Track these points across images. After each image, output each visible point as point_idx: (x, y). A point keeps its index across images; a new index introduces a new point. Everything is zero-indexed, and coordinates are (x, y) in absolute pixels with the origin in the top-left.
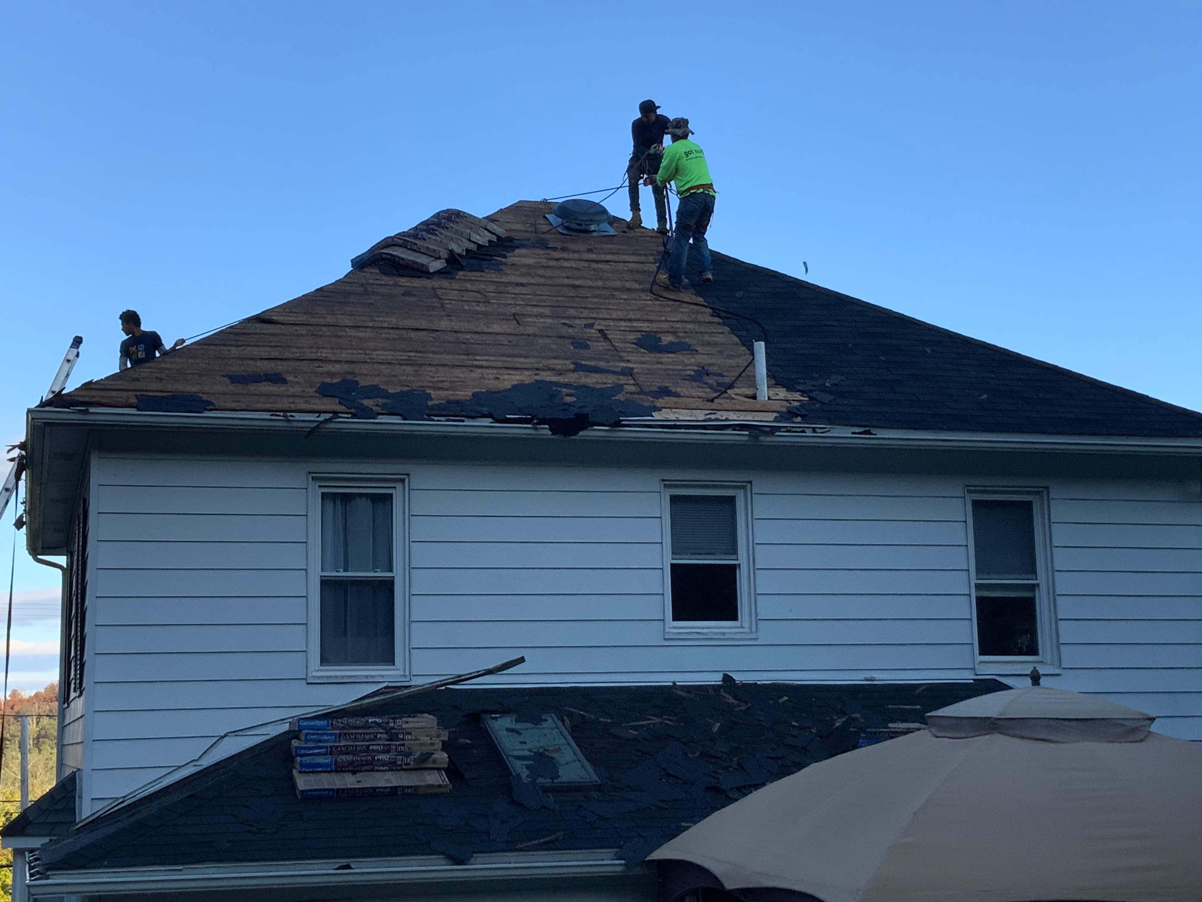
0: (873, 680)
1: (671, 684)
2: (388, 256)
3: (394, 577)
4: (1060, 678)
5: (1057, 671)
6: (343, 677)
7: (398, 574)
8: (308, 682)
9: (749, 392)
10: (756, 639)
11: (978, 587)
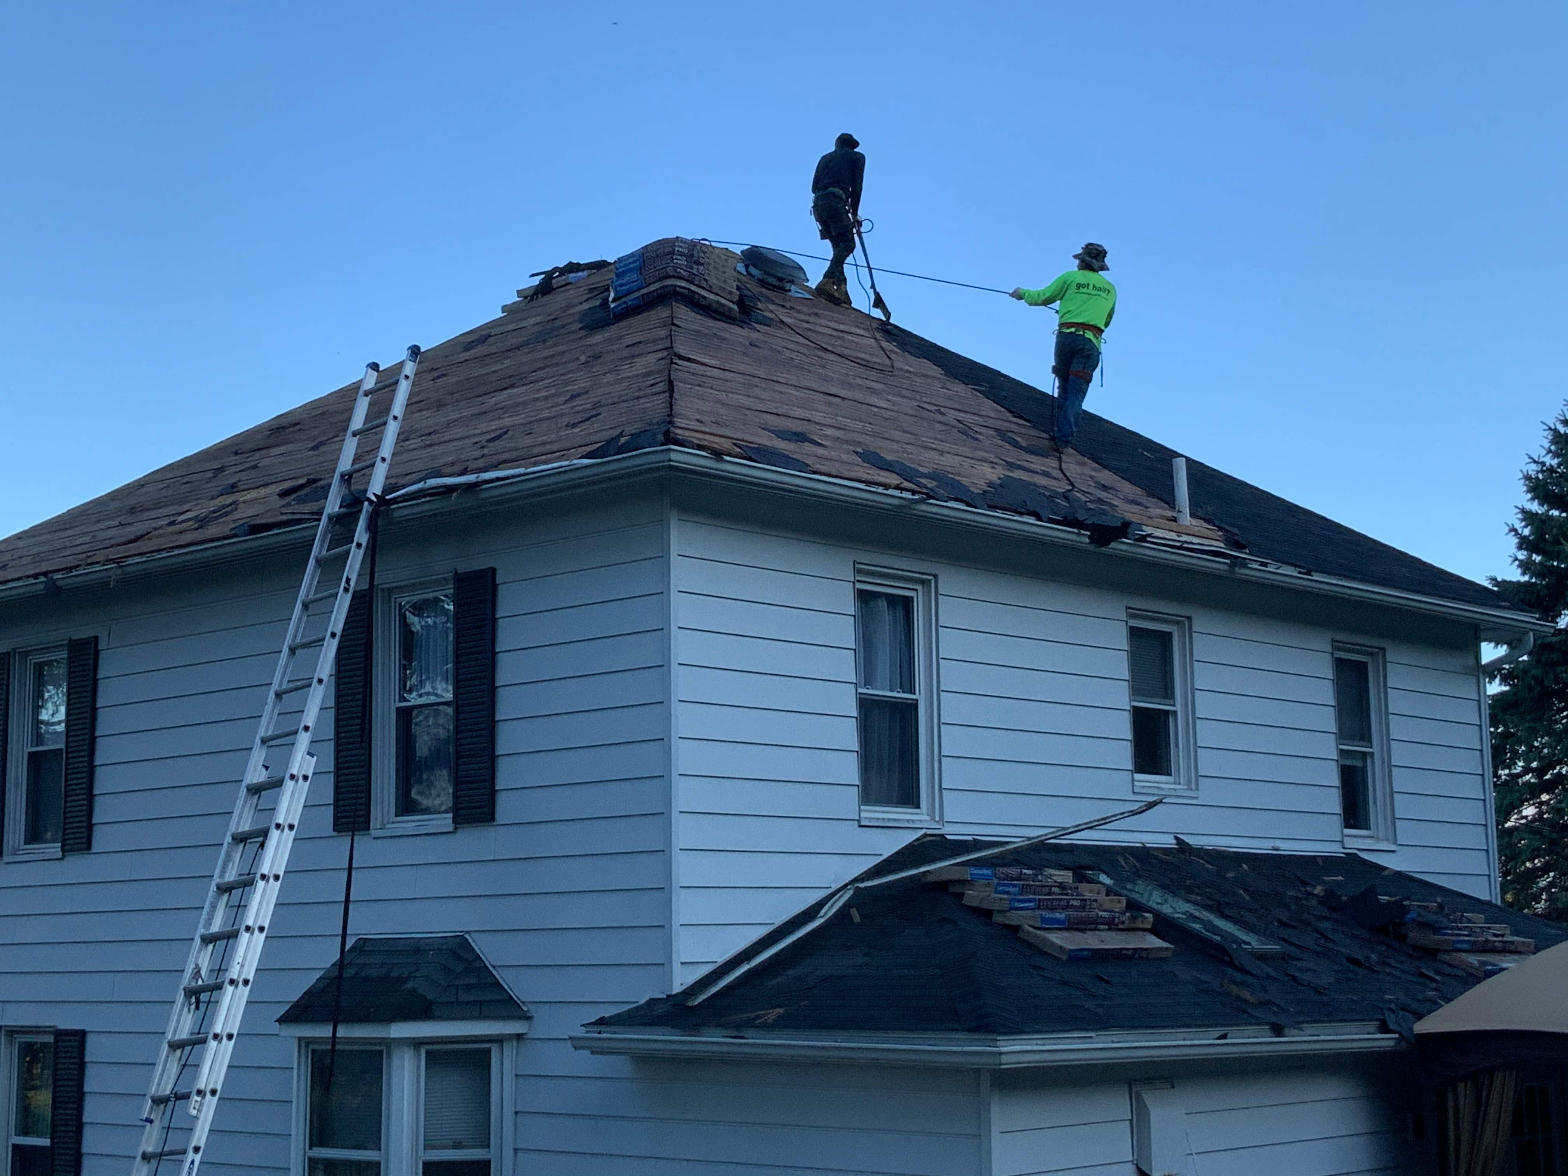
0: (1278, 850)
1: (1140, 845)
2: (683, 291)
3: (917, 700)
4: (1393, 855)
5: (1393, 848)
6: (889, 820)
7: (920, 696)
8: (863, 823)
9: (1169, 514)
10: (1196, 798)
11: (1342, 752)
